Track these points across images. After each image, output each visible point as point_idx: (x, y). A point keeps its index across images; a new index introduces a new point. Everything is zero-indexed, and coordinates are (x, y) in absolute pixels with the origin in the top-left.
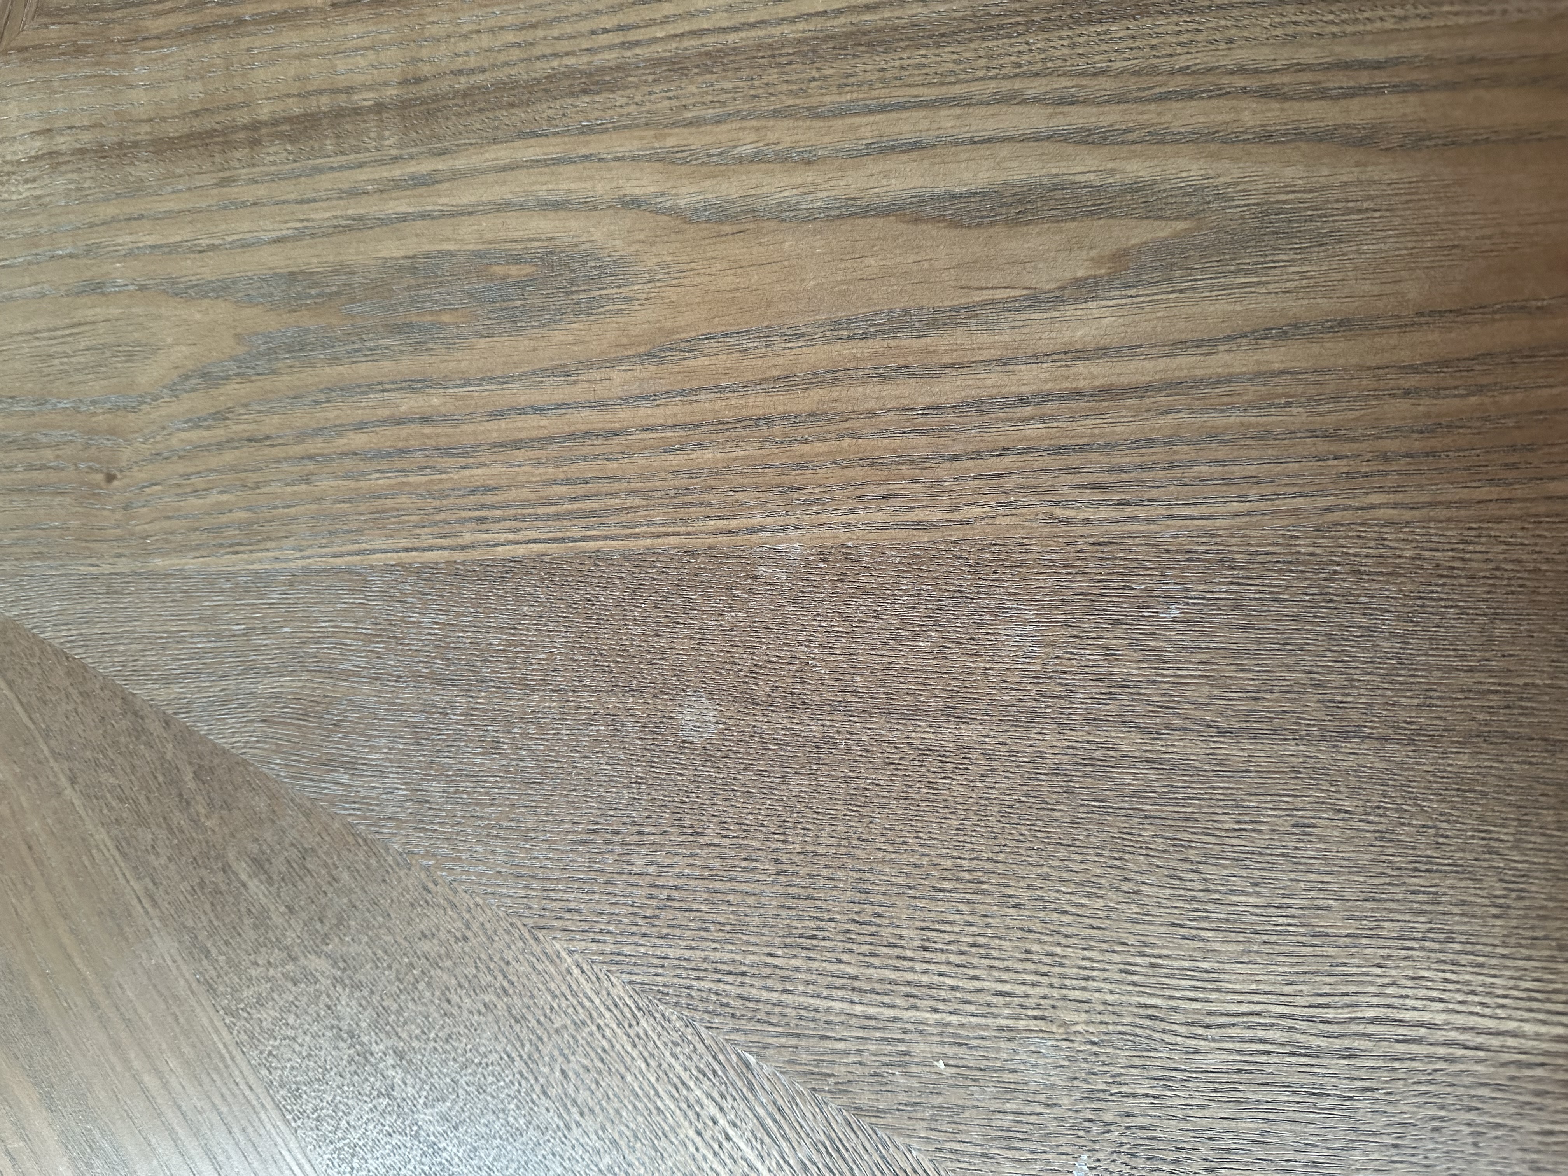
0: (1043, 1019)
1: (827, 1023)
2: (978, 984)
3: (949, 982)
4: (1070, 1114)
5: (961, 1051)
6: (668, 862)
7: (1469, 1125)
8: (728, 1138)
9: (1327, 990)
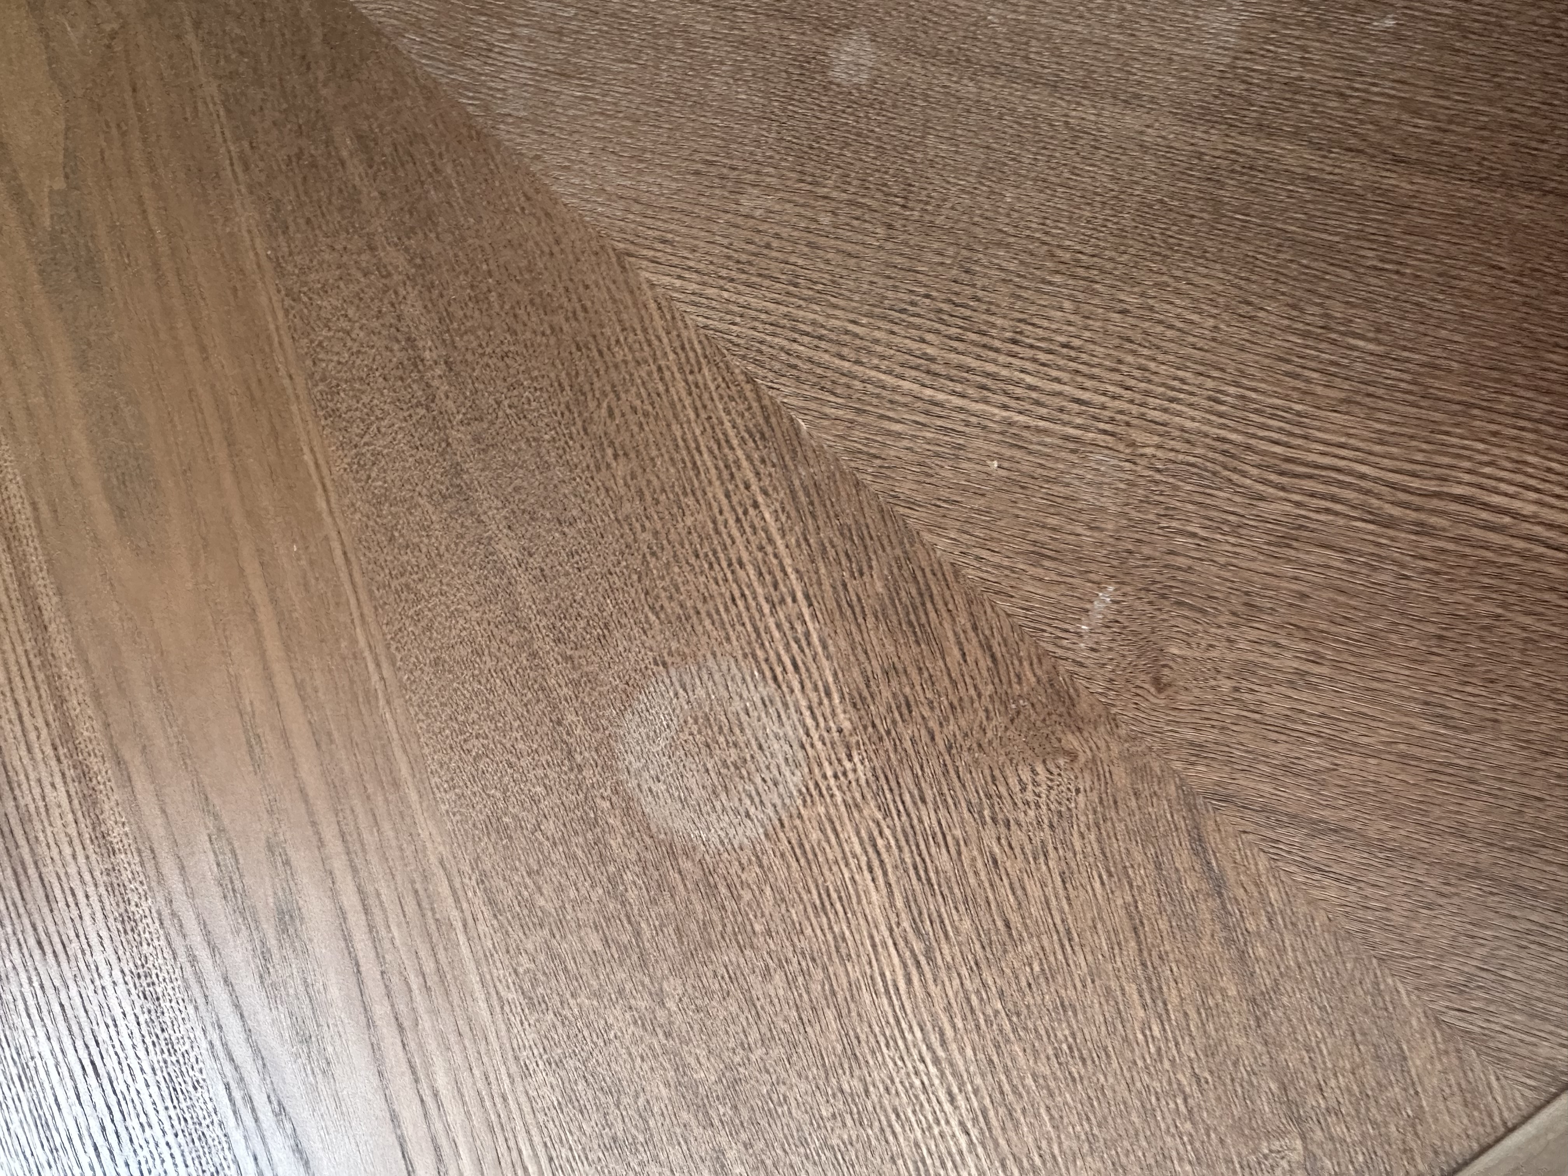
0: (1112, 434)
1: (891, 402)
2: (1057, 387)
3: (1029, 379)
4: (1111, 540)
5: (1018, 454)
6: (777, 207)
7: (1524, 629)
8: (756, 505)
9: (1420, 457)
